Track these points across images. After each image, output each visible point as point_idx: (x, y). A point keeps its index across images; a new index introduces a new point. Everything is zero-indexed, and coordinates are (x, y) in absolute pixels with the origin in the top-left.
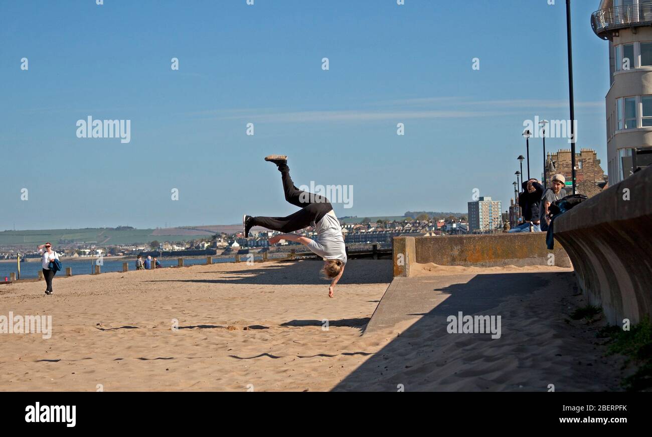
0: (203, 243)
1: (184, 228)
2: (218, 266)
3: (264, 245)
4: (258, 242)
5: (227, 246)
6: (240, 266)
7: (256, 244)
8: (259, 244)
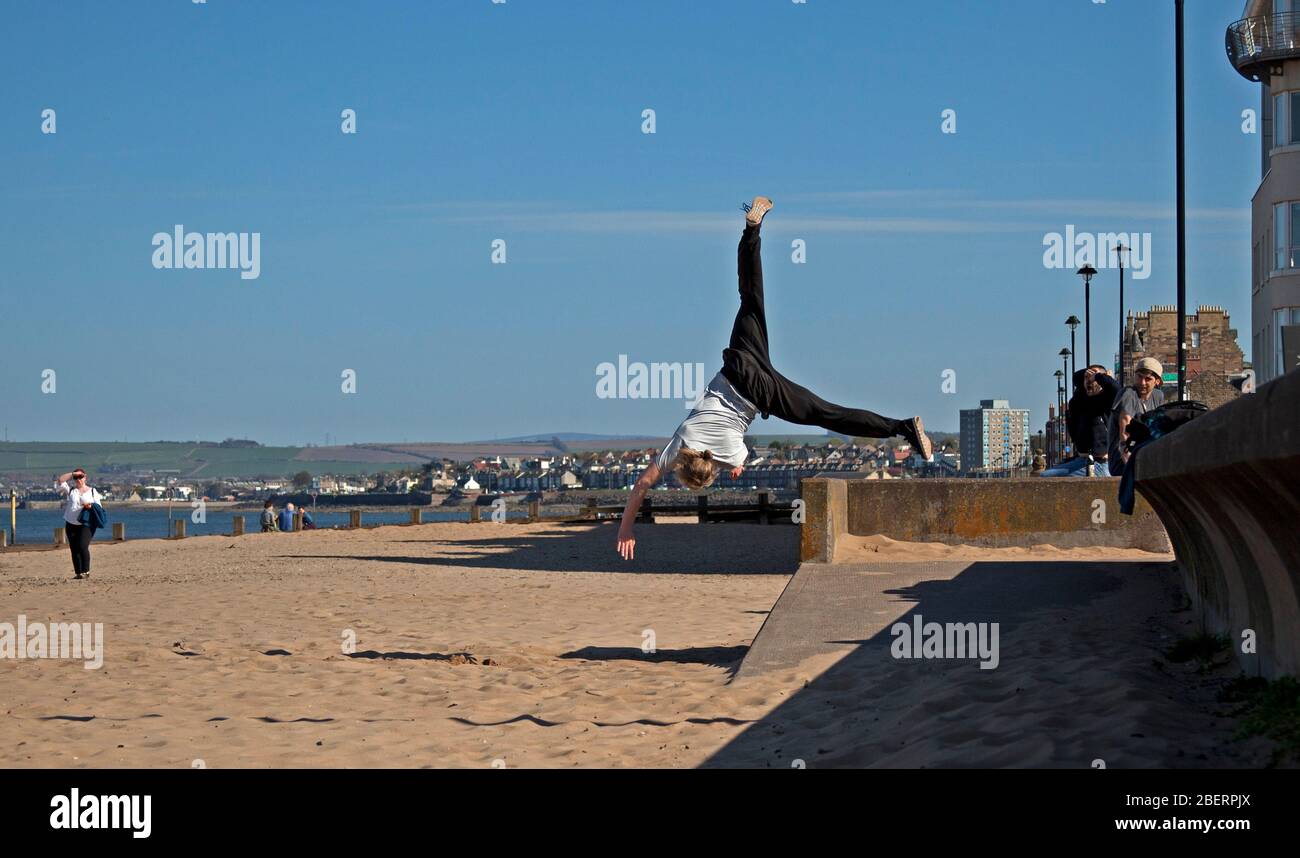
0: (404, 479)
1: (366, 447)
2: (435, 529)
3: (531, 488)
4: (518, 481)
5: (454, 487)
6: (481, 529)
7: (514, 486)
8: (522, 485)
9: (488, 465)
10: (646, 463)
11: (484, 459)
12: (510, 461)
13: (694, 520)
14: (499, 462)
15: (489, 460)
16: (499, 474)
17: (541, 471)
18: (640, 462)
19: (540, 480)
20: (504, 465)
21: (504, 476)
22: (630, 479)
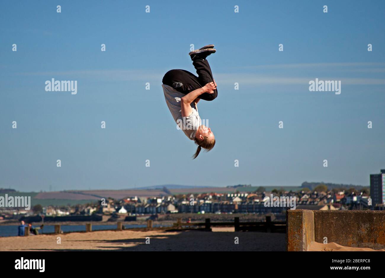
0: (89, 208)
1: (70, 192)
2: (98, 234)
3: (152, 213)
4: (146, 209)
5: (114, 212)
6: (122, 234)
7: (144, 211)
8: (148, 210)
9: (131, 201)
10: (210, 200)
11: (128, 198)
12: (142, 199)
13: (232, 229)
14: (136, 199)
15: (131, 198)
16: (136, 205)
17: (157, 204)
18: (207, 199)
19: (157, 208)
20: (139, 201)
21: (139, 206)
22: (202, 208)
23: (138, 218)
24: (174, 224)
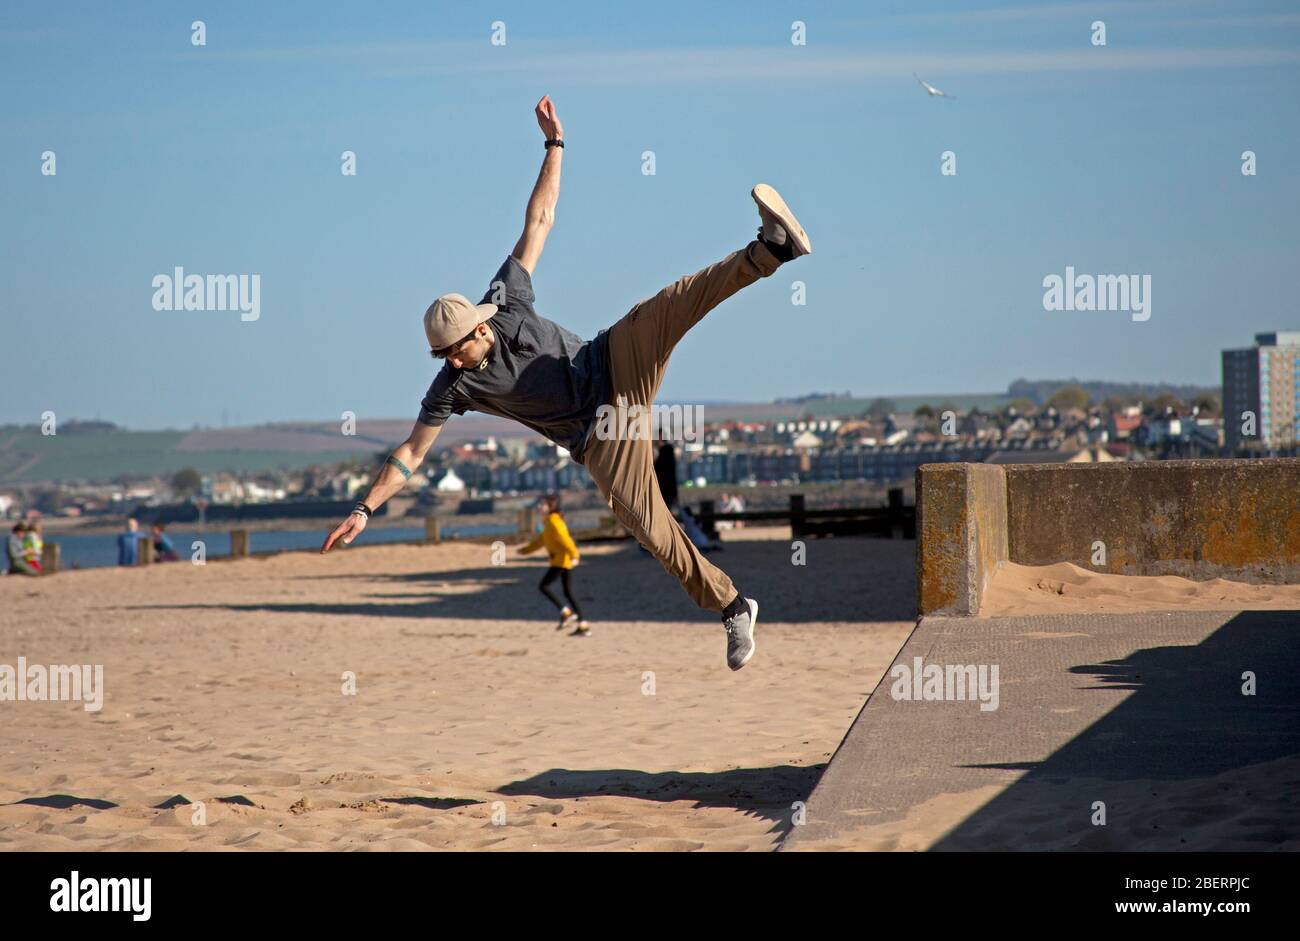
0: (345, 475)
1: (285, 428)
2: (367, 557)
3: (543, 486)
4: (523, 476)
5: (424, 488)
6: (441, 555)
7: (517, 483)
8: (529, 481)
9: (476, 451)
10: (723, 443)
11: (469, 442)
12: (510, 445)
13: (784, 533)
14: (492, 445)
15: (476, 443)
16: (493, 465)
17: (558, 459)
18: (713, 442)
19: (557, 474)
20: (501, 451)
21: (501, 469)
22: (697, 469)
23: (499, 505)
24: (603, 520)
